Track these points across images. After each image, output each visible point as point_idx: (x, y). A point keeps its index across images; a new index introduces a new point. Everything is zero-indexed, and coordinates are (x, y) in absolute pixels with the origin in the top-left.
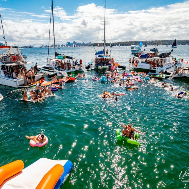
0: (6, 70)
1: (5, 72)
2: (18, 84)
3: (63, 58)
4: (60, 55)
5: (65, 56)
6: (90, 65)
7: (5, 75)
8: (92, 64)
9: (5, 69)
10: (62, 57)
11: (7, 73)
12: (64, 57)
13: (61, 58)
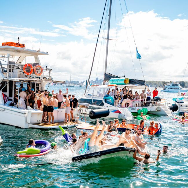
0: (7, 94)
1: (4, 96)
2: (29, 121)
3: (123, 82)
4: (117, 77)
5: (127, 79)
6: (177, 104)
7: (5, 102)
8: (182, 102)
9: (6, 91)
10: (122, 80)
11: (8, 98)
12: (125, 81)
13: (119, 82)
